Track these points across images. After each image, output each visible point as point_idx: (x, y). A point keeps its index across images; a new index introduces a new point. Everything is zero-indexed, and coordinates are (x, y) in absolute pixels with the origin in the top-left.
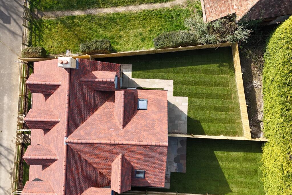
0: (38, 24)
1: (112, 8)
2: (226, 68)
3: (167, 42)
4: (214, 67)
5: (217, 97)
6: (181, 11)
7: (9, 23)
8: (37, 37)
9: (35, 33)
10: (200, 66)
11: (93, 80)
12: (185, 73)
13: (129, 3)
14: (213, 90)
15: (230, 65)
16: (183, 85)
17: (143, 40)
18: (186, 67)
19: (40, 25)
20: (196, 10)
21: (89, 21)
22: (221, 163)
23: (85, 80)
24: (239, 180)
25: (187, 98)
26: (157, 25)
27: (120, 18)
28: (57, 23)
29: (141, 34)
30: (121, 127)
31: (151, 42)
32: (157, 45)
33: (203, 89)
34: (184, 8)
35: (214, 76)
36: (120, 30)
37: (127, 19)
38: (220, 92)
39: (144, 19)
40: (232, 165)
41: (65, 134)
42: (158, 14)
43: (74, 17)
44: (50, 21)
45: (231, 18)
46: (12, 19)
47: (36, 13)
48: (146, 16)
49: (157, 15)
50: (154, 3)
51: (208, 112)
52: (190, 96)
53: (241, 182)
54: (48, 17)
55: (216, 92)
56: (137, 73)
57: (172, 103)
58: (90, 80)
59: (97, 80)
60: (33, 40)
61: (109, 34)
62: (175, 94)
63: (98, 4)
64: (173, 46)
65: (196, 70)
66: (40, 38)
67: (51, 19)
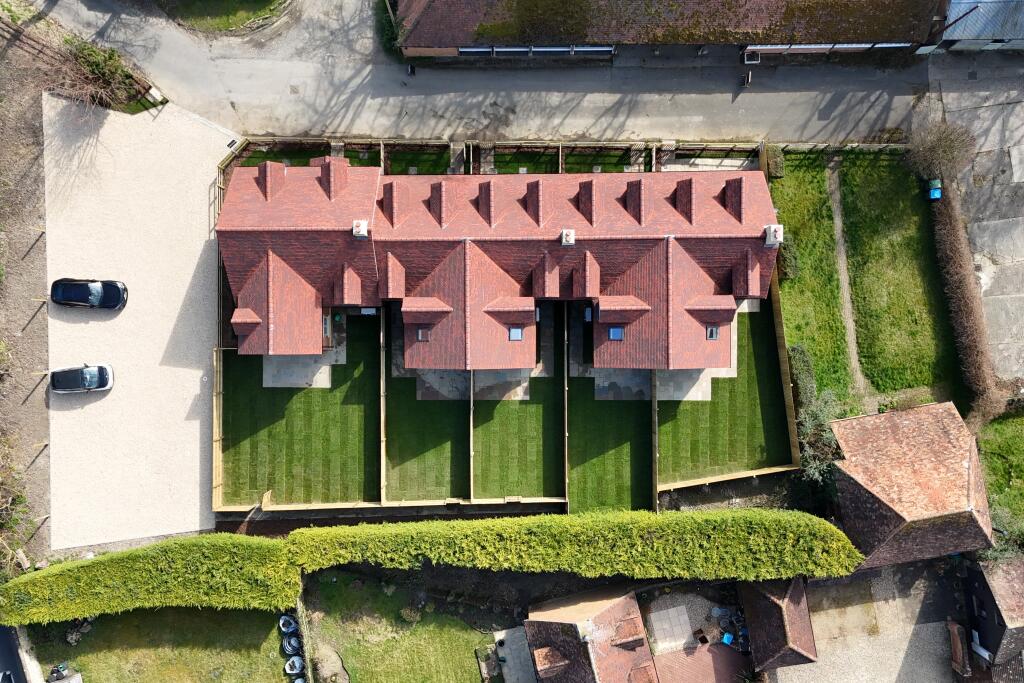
0: (817, 163)
1: (848, 277)
2: (758, 456)
3: (798, 365)
4: (760, 439)
5: (713, 445)
6: (845, 385)
7: (820, 119)
8: (797, 162)
9: (804, 159)
10: (760, 417)
11: (750, 267)
12: (749, 395)
13: (856, 304)
14: (724, 437)
15: (764, 462)
16: (730, 392)
17: (798, 328)
18: (757, 395)
19: (817, 166)
20: (847, 408)
21: (825, 242)
22: (612, 452)
23: (750, 256)
24: (589, 480)
25: (709, 398)
26: (822, 348)
27: (832, 292)
28: (821, 192)
29: (807, 324)
30: (688, 307)
31: (795, 340)
32: (793, 350)
33: (724, 423)
34: (850, 390)
35: (745, 439)
36: (813, 292)
37: (832, 303)
38: (720, 448)
39: (831, 328)
40: (611, 468)
41: (679, 236)
42: (839, 351)
43: (831, 218)
44: (824, 181)
45: (838, 454)
46: (826, 122)
47: (836, 158)
48: (835, 330)
49: (838, 348)
50: (857, 343)
51: (689, 431)
52: (713, 403)
53: (585, 483)
54: (830, 178)
55: (720, 443)
56: (746, 320)
57: (701, 376)
58: (750, 262)
59: (750, 272)
60: (793, 156)
61: (807, 274)
62: (715, 382)
63: (853, 255)
64: (792, 374)
65: (754, 411)
66: (798, 167)
67: (827, 183)
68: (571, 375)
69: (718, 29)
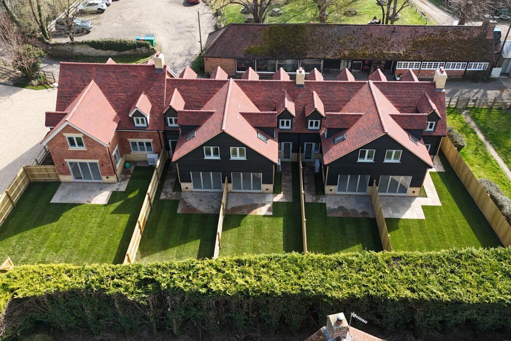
30: (391, 114)
41: (376, 82)
43: (474, 133)
57: (412, 204)
67: (465, 119)
68: (306, 201)
69: (379, 52)
